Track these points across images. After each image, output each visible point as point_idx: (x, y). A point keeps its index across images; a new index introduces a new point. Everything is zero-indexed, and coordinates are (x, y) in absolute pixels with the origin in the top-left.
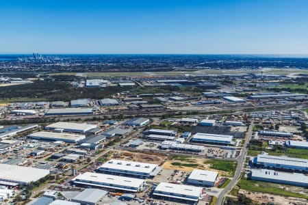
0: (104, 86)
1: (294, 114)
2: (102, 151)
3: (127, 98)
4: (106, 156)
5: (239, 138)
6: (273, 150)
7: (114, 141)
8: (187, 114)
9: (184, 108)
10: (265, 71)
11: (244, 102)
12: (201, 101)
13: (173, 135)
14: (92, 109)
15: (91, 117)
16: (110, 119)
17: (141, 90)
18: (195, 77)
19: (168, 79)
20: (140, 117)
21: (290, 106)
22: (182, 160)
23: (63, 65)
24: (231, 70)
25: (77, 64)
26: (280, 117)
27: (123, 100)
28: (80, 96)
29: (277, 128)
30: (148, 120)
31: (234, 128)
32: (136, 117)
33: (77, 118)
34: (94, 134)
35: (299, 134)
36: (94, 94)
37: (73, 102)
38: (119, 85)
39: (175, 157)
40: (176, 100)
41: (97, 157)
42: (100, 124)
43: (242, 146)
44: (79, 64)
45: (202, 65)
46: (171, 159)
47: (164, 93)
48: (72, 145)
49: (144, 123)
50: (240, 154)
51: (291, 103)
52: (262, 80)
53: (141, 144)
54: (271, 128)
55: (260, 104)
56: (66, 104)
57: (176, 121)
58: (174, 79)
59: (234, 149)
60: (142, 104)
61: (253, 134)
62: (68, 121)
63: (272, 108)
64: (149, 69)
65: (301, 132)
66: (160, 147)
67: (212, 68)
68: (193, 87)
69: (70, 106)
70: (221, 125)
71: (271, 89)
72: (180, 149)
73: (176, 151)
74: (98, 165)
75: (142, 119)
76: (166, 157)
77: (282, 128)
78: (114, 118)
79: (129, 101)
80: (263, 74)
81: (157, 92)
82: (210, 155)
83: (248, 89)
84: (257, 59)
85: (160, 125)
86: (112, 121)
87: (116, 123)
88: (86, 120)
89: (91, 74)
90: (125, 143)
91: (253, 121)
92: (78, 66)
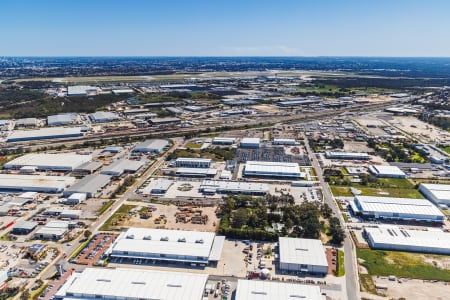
0: (92, 94)
3: (128, 110)
5: (305, 165)
6: (364, 184)
7: (126, 184)
8: (218, 131)
14: (80, 128)
23: (34, 68)
27: (123, 114)
29: (340, 145)
30: (167, 143)
31: (288, 149)
33: (59, 145)
34: (89, 172)
36: (81, 105)
37: (52, 119)
38: (113, 93)
43: (317, 179)
48: (56, 198)
57: (207, 143)
59: (310, 186)
61: (318, 157)
62: (45, 150)
66: (202, 191)
68: (206, 93)
69: (47, 125)
70: (270, 145)
71: (296, 94)
75: (158, 140)
78: (115, 142)
79: (131, 113)
86: (114, 148)
87: (121, 150)
88: (75, 147)
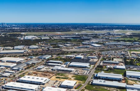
0: (34, 39)
1: (123, 53)
2: (23, 71)
3: (44, 45)
4: (24, 74)
5: (92, 64)
6: (107, 70)
7: (30, 67)
8: (71, 53)
9: (71, 50)
10: (116, 31)
11: (101, 47)
12: (80, 46)
13: (61, 63)
14: (24, 51)
15: (22, 55)
16: (31, 56)
17: (52, 41)
18: (81, 35)
19: (66, 35)
20: (47, 54)
21: (123, 49)
22: (62, 76)
23: (16, 28)
24: (99, 31)
25: (23, 28)
26: (116, 54)
27: (41, 46)
28: (20, 44)
29: (113, 59)
30: (50, 56)
31: (92, 60)
32: (45, 54)
34: (21, 63)
35: (122, 62)
36: (28, 43)
37: (15, 47)
38: (41, 39)
39: (59, 74)
40: (67, 46)
41: (20, 74)
42: (26, 58)
43: (93, 68)
44: (24, 28)
45: (86, 29)
46: (56, 75)
47: (63, 42)
48: (9, 69)
49: (48, 57)
50: (91, 72)
51: (124, 47)
52: (113, 36)
53: (43, 68)
54: (110, 59)
55: (108, 48)
56: (12, 48)
57: (64, 57)
58: (70, 35)
59: (89, 70)
60: (50, 48)
61: (100, 62)
62: (10, 56)
63: (113, 50)
64: (58, 30)
65: (124, 61)
66: (52, 70)
67: (90, 30)
68: (78, 39)
69: (13, 49)
70: (86, 58)
71: (116, 40)
72: (62, 70)
73: (60, 71)
74: (19, 78)
75: (47, 55)
76: (54, 74)
77: (115, 59)
78: (33, 55)
79: (44, 46)
80: (114, 33)
81: (59, 42)
82: (76, 73)
83: (105, 40)
84: (113, 25)
85: (56, 59)
86: (32, 57)
87: (34, 57)
88: (20, 56)
89: (29, 33)
90: (36, 67)
91: (102, 56)
92: (23, 29)
